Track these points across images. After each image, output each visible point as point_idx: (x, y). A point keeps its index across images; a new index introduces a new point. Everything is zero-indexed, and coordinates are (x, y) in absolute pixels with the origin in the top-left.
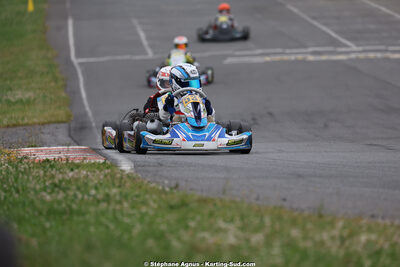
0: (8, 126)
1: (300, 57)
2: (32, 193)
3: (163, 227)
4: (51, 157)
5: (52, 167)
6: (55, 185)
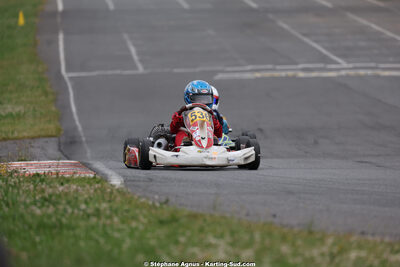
1: (290, 73)
2: (22, 206)
3: (153, 242)
4: (41, 171)
5: (42, 181)
6: (46, 200)
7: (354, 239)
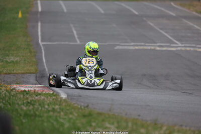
0: (6, 74)
1: (153, 48)
2: (17, 105)
3: (79, 125)
4: (27, 89)
5: (27, 94)
6: (28, 103)
7: (176, 128)
